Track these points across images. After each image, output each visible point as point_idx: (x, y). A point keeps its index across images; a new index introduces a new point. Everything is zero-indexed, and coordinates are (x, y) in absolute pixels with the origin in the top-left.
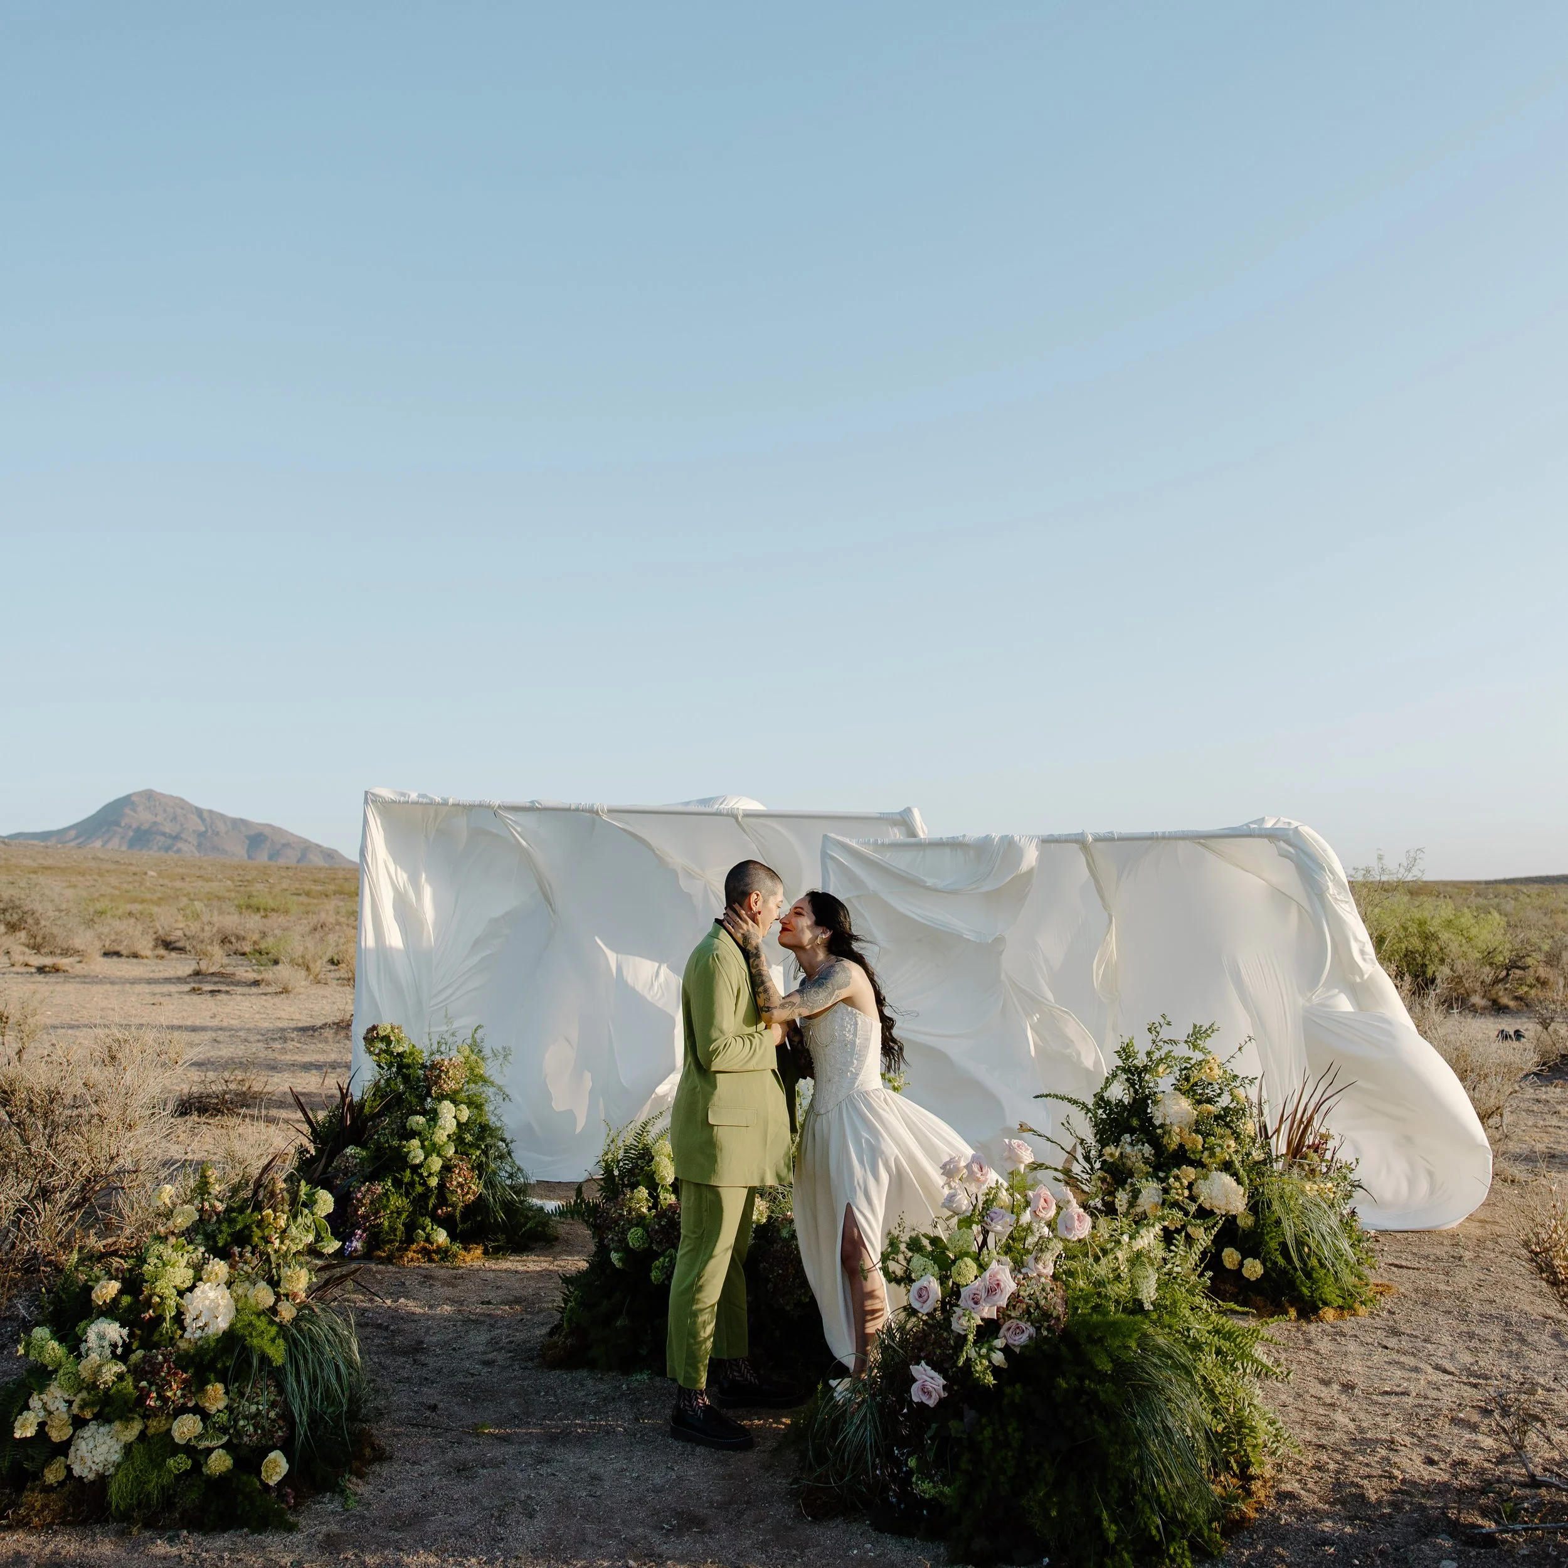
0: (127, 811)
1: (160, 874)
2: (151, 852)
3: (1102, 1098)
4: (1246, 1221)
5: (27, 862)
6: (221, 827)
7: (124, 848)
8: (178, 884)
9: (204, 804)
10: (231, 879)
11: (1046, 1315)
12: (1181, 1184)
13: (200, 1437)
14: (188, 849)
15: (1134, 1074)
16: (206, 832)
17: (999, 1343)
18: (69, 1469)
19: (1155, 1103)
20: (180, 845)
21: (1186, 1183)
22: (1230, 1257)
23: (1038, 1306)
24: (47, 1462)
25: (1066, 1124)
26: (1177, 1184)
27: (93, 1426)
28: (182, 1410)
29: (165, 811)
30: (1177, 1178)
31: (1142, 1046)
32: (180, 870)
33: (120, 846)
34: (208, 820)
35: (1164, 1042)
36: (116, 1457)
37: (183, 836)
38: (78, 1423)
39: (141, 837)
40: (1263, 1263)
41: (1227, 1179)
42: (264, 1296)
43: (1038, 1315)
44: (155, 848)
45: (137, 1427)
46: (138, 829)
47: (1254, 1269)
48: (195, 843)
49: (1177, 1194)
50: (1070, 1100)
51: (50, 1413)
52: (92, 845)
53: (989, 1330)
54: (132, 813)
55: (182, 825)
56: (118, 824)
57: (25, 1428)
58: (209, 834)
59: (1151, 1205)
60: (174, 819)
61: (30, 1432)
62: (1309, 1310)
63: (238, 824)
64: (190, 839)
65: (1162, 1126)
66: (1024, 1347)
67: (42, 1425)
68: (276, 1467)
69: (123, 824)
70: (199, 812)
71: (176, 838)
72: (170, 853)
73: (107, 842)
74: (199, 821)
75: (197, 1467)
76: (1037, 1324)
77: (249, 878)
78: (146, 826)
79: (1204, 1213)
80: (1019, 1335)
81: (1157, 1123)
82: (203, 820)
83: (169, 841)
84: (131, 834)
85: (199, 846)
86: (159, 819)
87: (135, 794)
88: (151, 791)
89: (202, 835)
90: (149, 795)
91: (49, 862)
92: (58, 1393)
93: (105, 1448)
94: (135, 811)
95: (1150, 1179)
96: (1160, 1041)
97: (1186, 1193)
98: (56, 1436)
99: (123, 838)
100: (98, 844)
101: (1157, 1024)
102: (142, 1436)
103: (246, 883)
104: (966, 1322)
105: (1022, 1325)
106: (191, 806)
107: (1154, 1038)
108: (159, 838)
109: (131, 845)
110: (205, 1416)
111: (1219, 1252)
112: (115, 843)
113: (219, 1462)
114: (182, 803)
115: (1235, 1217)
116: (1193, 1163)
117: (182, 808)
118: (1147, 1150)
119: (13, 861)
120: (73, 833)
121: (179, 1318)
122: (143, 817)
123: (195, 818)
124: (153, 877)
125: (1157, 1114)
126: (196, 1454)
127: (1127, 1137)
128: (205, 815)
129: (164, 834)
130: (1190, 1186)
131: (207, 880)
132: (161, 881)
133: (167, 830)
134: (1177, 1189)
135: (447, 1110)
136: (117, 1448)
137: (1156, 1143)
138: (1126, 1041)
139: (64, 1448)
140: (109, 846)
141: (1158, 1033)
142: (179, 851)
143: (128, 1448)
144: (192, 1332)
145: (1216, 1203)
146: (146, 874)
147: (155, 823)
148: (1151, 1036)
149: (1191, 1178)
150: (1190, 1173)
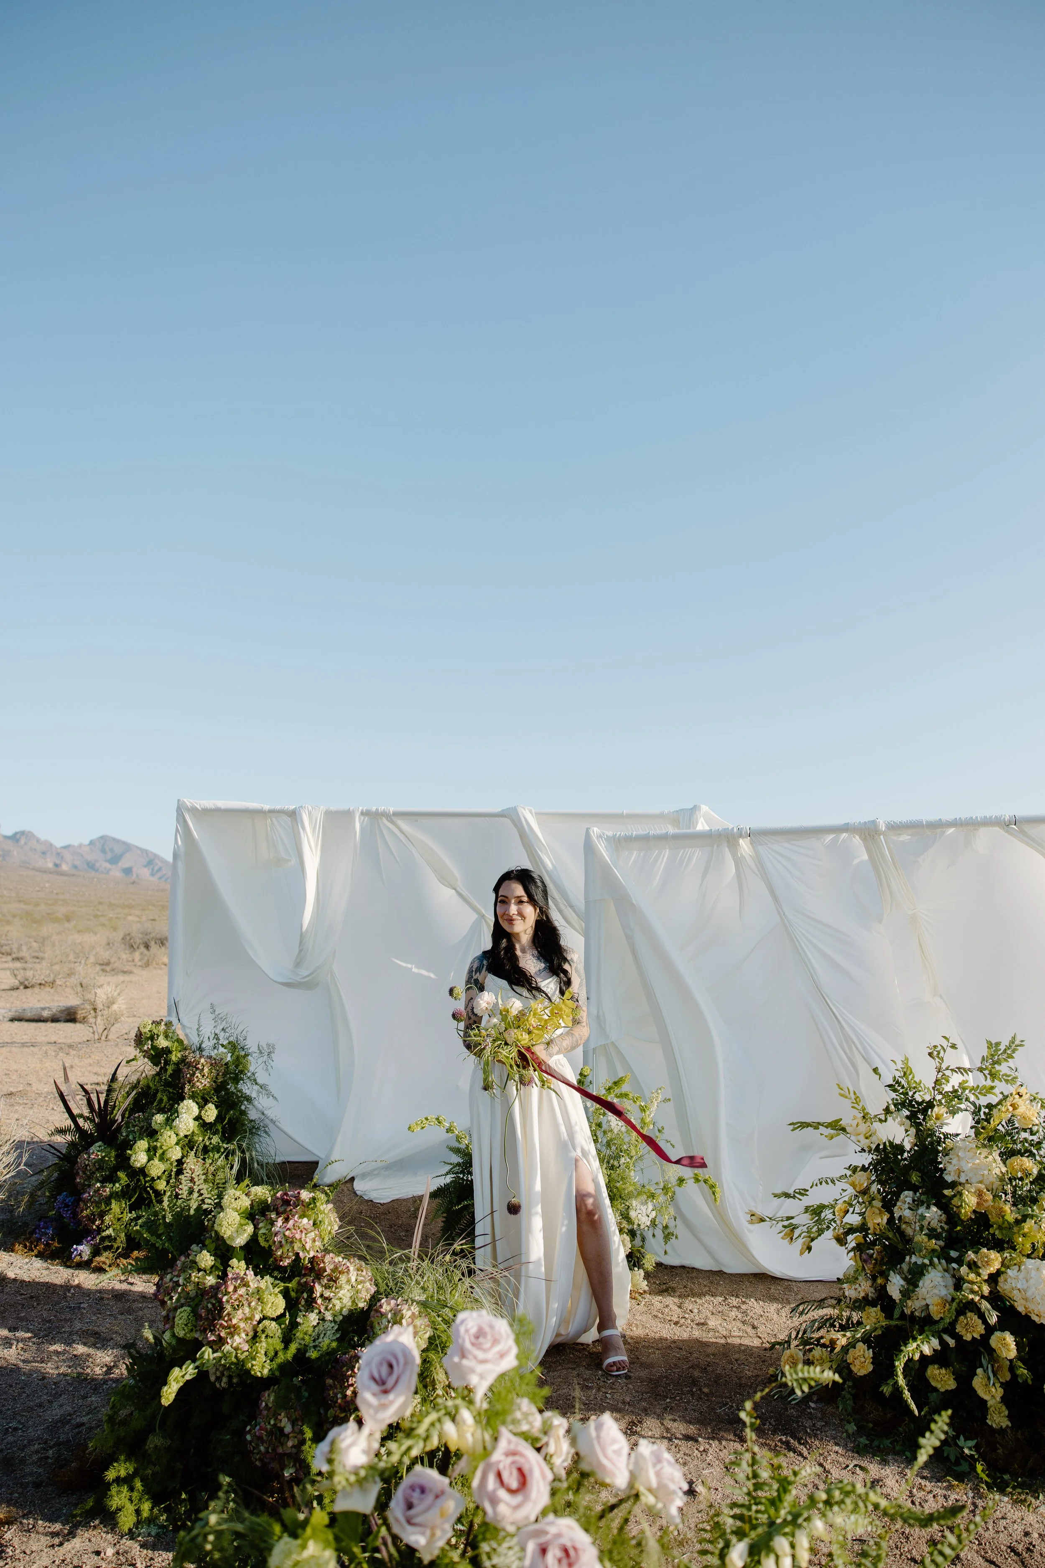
3: (872, 1136)
12: (979, 1275)
15: (910, 1105)
19: (946, 1153)
21: (985, 1273)
26: (972, 1276)
30: (973, 1266)
31: (925, 1076)
35: (952, 1070)
49: (972, 1292)
59: (936, 1300)
65: (953, 1185)
81: (949, 1178)
95: (936, 1260)
96: (947, 1069)
97: (986, 1289)
101: (939, 1048)
107: (938, 1064)
116: (998, 1245)
118: (933, 1214)
125: (950, 1168)
127: (907, 1196)
130: (993, 1279)
134: (972, 1283)
137: (944, 1205)
138: (900, 1065)
141: (942, 1059)
145: (1031, 1307)
148: (933, 1064)
149: (995, 1266)
150: (994, 1260)
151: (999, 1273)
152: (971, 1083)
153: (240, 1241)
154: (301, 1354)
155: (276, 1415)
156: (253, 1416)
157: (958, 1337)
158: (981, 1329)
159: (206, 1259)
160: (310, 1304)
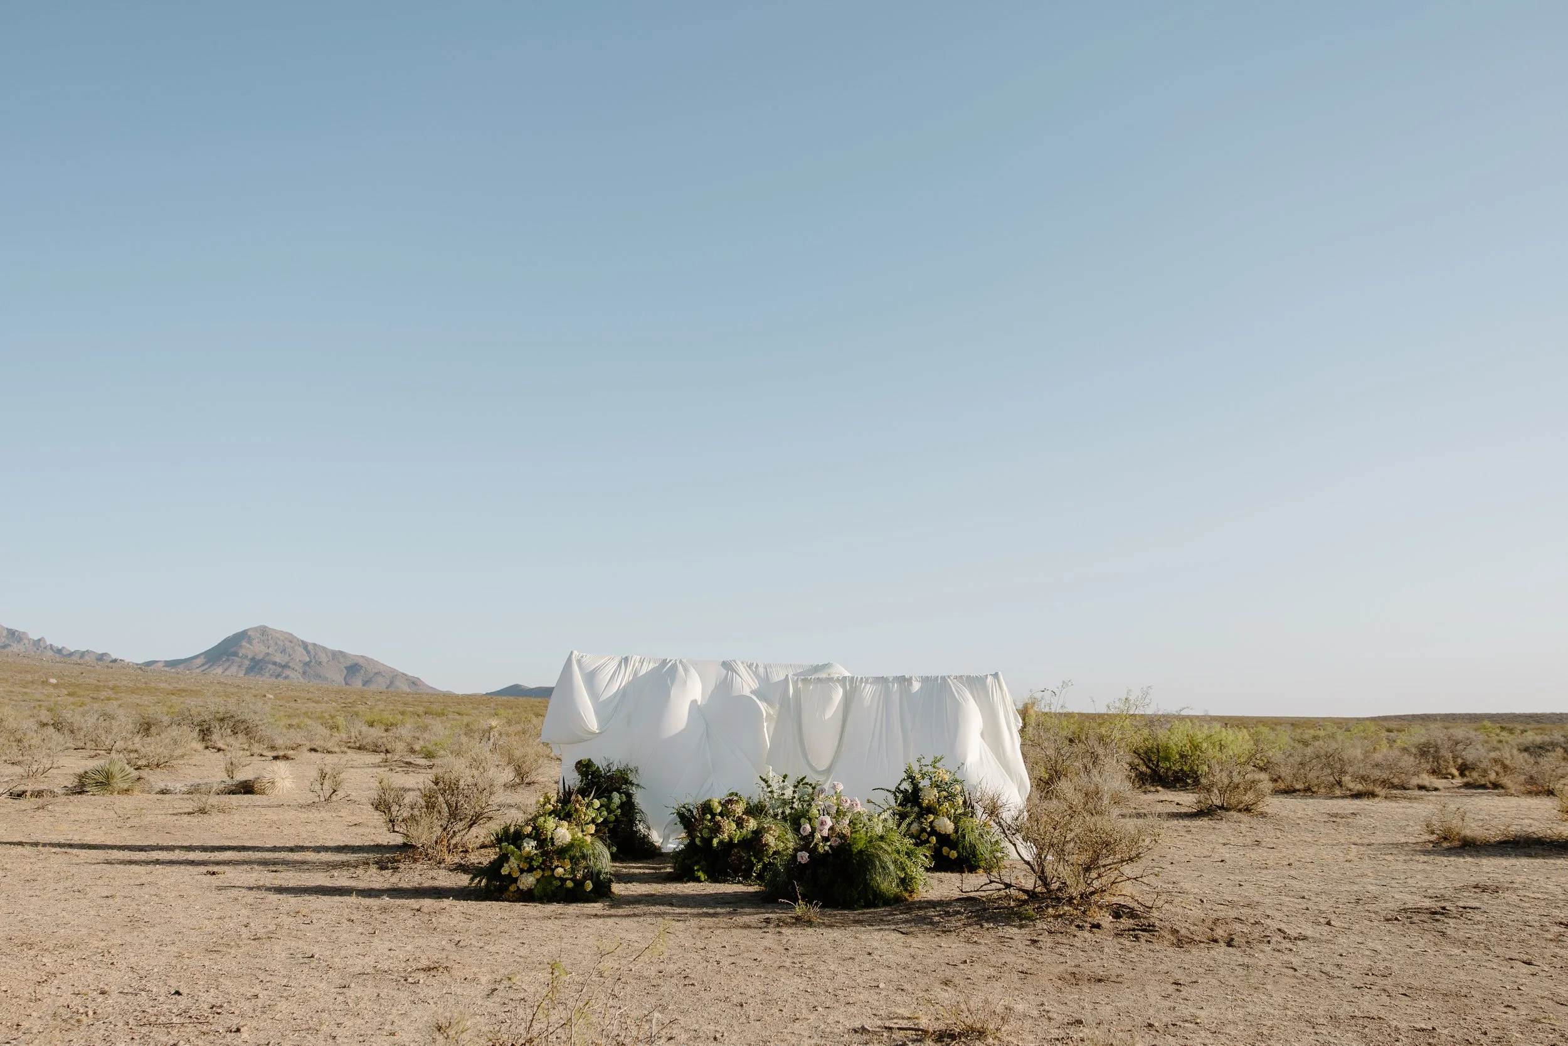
0: (244, 643)
1: (276, 697)
2: (264, 678)
3: (899, 789)
4: (954, 836)
5: (162, 685)
6: (324, 659)
7: (241, 675)
8: (293, 704)
9: (308, 639)
10: (336, 701)
11: (845, 836)
12: (927, 821)
13: (564, 875)
14: (295, 676)
15: (911, 778)
16: (310, 661)
17: (828, 843)
18: (518, 887)
19: (921, 791)
20: (287, 672)
21: (929, 821)
22: (945, 850)
23: (842, 833)
24: (510, 885)
25: (886, 800)
26: (925, 822)
27: (525, 874)
28: (557, 867)
29: (276, 643)
30: (926, 819)
31: (916, 768)
32: (292, 694)
33: (237, 673)
34: (312, 651)
35: (924, 765)
36: (535, 882)
37: (291, 664)
38: (522, 871)
39: (256, 666)
40: (958, 852)
41: (946, 819)
42: (580, 835)
43: (842, 836)
44: (267, 674)
45: (541, 873)
46: (253, 659)
47: (954, 854)
48: (301, 671)
49: (925, 825)
50: (887, 790)
51: (511, 869)
52: (214, 672)
53: (825, 839)
54: (248, 645)
55: (290, 656)
56: (236, 654)
57: (505, 871)
58: (313, 664)
59: (915, 831)
60: (284, 651)
61: (507, 873)
62: (973, 869)
63: (337, 655)
64: (297, 668)
65: (922, 799)
66: (838, 847)
67: (510, 873)
68: (589, 885)
69: (240, 655)
70: (305, 645)
71: (285, 666)
72: (279, 679)
73: (226, 670)
74: (305, 653)
75: (562, 885)
76: (841, 839)
77: (351, 701)
78: (260, 657)
79: (934, 832)
80: (835, 842)
82: (308, 652)
83: (280, 669)
84: (247, 663)
85: (304, 673)
86: (271, 650)
87: (251, 629)
88: (266, 627)
89: (307, 664)
90: (263, 631)
91: (182, 686)
92: (514, 861)
93: (531, 879)
94: (250, 643)
95: (916, 821)
96: (922, 766)
97: (929, 825)
98: (515, 875)
99: (240, 666)
100: (219, 671)
101: (920, 760)
102: (543, 875)
103: (350, 705)
104: (818, 836)
105: (837, 839)
106: (298, 640)
108: (270, 666)
109: (249, 670)
110: (565, 870)
111: (940, 849)
112: (234, 669)
113: (570, 884)
114: (291, 638)
115: (949, 835)
116: (933, 814)
117: (291, 642)
118: (916, 809)
119: (153, 685)
120: (199, 661)
121: (552, 839)
122: (257, 649)
123: (301, 649)
124: (271, 699)
125: (922, 796)
126: (563, 880)
127: (909, 805)
128: (310, 648)
129: (275, 663)
130: (931, 823)
131: (317, 702)
132: (279, 703)
133: (278, 660)
135: (615, 795)
136: (534, 880)
137: (920, 805)
138: (908, 764)
139: (516, 880)
140: (228, 673)
141: (921, 763)
142: (286, 677)
143: (538, 880)
144: (558, 843)
145: (941, 829)
146: (265, 696)
147: (268, 654)
148: (918, 764)
149: (932, 819)
150: (932, 817)
151: (933, 821)
152: (929, 771)
153: (719, 811)
154: (743, 839)
155: (739, 853)
156: (729, 856)
157: (920, 840)
158: (927, 836)
159: (709, 817)
160: (742, 828)
